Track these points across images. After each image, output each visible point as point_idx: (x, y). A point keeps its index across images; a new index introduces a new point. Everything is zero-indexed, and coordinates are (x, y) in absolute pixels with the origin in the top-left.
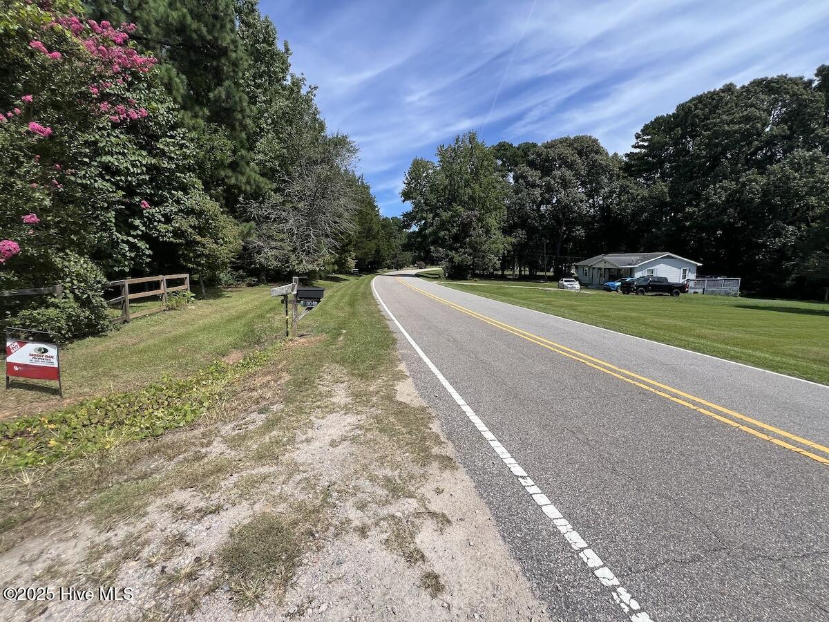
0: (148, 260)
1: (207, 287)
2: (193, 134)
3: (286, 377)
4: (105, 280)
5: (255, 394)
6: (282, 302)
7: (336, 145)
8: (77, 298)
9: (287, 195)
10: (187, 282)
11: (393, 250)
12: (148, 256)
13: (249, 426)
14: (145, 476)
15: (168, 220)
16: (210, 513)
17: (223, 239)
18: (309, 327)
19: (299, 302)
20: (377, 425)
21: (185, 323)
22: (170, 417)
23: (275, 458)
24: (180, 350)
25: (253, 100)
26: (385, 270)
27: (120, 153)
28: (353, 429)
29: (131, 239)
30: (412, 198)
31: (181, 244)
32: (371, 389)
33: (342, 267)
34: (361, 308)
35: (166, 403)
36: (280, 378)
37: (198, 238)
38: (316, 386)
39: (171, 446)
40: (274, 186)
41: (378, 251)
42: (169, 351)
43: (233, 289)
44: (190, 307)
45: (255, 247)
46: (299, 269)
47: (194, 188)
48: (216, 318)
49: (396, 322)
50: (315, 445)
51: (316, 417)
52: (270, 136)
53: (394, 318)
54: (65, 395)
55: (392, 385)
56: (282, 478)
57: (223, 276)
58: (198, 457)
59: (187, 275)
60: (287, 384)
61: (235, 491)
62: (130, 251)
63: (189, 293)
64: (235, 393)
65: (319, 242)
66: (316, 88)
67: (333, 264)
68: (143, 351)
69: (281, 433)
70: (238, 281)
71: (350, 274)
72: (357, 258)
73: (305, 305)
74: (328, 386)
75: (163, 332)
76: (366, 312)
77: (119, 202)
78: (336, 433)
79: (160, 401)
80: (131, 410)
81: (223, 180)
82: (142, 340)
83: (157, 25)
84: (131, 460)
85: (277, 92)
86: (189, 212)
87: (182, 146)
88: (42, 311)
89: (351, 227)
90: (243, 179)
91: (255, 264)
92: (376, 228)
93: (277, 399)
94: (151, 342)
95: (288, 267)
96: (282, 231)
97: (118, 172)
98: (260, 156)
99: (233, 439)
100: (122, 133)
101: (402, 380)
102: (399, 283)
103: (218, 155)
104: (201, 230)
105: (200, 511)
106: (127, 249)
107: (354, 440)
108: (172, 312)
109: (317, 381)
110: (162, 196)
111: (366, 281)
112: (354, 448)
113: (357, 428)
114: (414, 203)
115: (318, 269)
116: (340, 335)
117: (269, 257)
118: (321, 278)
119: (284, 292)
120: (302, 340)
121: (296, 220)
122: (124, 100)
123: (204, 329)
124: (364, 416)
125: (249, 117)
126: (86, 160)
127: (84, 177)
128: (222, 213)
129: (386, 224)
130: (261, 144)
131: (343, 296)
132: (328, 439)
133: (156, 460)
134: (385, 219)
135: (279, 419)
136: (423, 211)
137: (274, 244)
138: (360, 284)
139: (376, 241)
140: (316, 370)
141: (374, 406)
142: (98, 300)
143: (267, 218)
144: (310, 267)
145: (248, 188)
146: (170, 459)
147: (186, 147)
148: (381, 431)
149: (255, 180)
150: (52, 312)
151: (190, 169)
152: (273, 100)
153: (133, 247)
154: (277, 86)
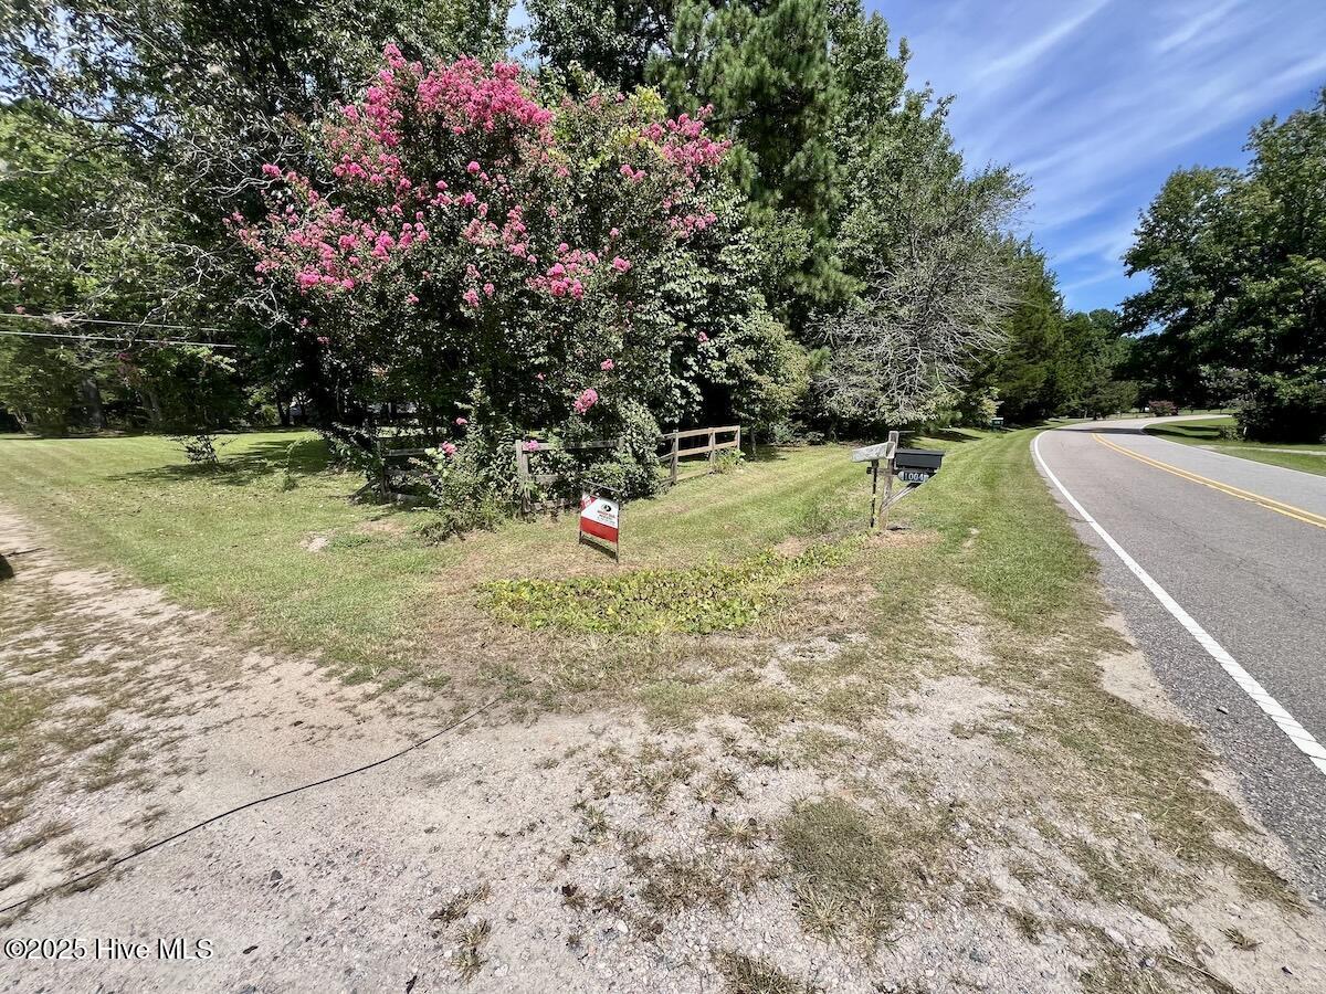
0: (698, 408)
1: (759, 445)
2: (761, 232)
3: (870, 593)
4: (659, 432)
5: (821, 608)
6: (869, 472)
7: (982, 190)
8: (635, 453)
9: (882, 299)
10: (738, 437)
11: (1089, 379)
12: (699, 403)
13: (816, 655)
14: (692, 681)
15: (723, 354)
16: (767, 763)
17: (784, 375)
18: (906, 515)
19: (896, 473)
20: (1054, 727)
21: (731, 492)
22: (718, 614)
23: (856, 721)
24: (726, 527)
25: (843, 155)
26: (1061, 419)
27: (681, 277)
28: (999, 718)
29: (684, 383)
30: (1157, 262)
31: (734, 386)
32: (1038, 652)
33: (969, 415)
34: (1009, 490)
35: (710, 593)
36: (861, 592)
37: (755, 377)
38: (922, 620)
39: (720, 652)
40: (864, 286)
41: (1050, 383)
42: (714, 526)
43: (791, 449)
44: (737, 471)
45: (826, 386)
46: (890, 418)
47: (755, 306)
48: (767, 489)
49: (1096, 526)
50: (924, 721)
51: (922, 672)
52: (864, 206)
53: (1088, 518)
54: (621, 561)
55: (1090, 656)
56: (868, 756)
57: (780, 429)
58: (751, 679)
59: (736, 428)
60: (873, 604)
61: (797, 746)
62: (682, 397)
63: (738, 452)
64: (796, 601)
65: (931, 372)
66: (950, 100)
67: (955, 409)
68: (689, 522)
69: (864, 682)
70: (797, 436)
71: (985, 427)
72: (1001, 397)
73: (906, 478)
74: (945, 625)
75: (709, 501)
76: (1022, 500)
77: (679, 338)
78: (964, 712)
79: (705, 589)
80: (676, 592)
81: (791, 288)
82: (687, 509)
83: (731, 96)
84: (679, 656)
85: (882, 132)
86: (747, 341)
87: (746, 252)
88: (607, 464)
89: (996, 339)
90: (818, 283)
91: (823, 410)
92: (1050, 338)
93: (855, 624)
94: (696, 512)
95: (873, 415)
96: (869, 358)
97: (679, 301)
98: (847, 243)
99: (793, 669)
100: (685, 251)
101: (1116, 652)
102: (1100, 447)
103: (788, 254)
104: (759, 365)
105: (754, 754)
106: (679, 395)
107: (1002, 738)
108: (719, 476)
109: (924, 611)
110: (718, 323)
111: (1019, 441)
112: (1003, 755)
113: (1008, 718)
114: (1161, 273)
115: (925, 418)
116: (967, 536)
117: (844, 401)
118: (928, 433)
119: (874, 456)
120: (896, 536)
121: (894, 337)
122: (692, 209)
123: (755, 502)
124: (1023, 701)
125: (835, 185)
126: (652, 292)
127: (649, 312)
128: (787, 338)
129: (1076, 328)
130: (849, 223)
131: (970, 468)
132: (947, 721)
133: (703, 665)
134: (1076, 318)
135: (860, 659)
136: (1185, 286)
137: (854, 379)
138: (1007, 447)
139: (1049, 363)
140: (922, 590)
141: (1046, 688)
142: (651, 456)
143: (847, 338)
144: (911, 415)
145: (825, 296)
146: (719, 669)
147: (752, 252)
148: (1066, 742)
149: (835, 282)
150: (615, 467)
151: (753, 282)
152: (874, 146)
153: (685, 393)
154: (883, 121)
